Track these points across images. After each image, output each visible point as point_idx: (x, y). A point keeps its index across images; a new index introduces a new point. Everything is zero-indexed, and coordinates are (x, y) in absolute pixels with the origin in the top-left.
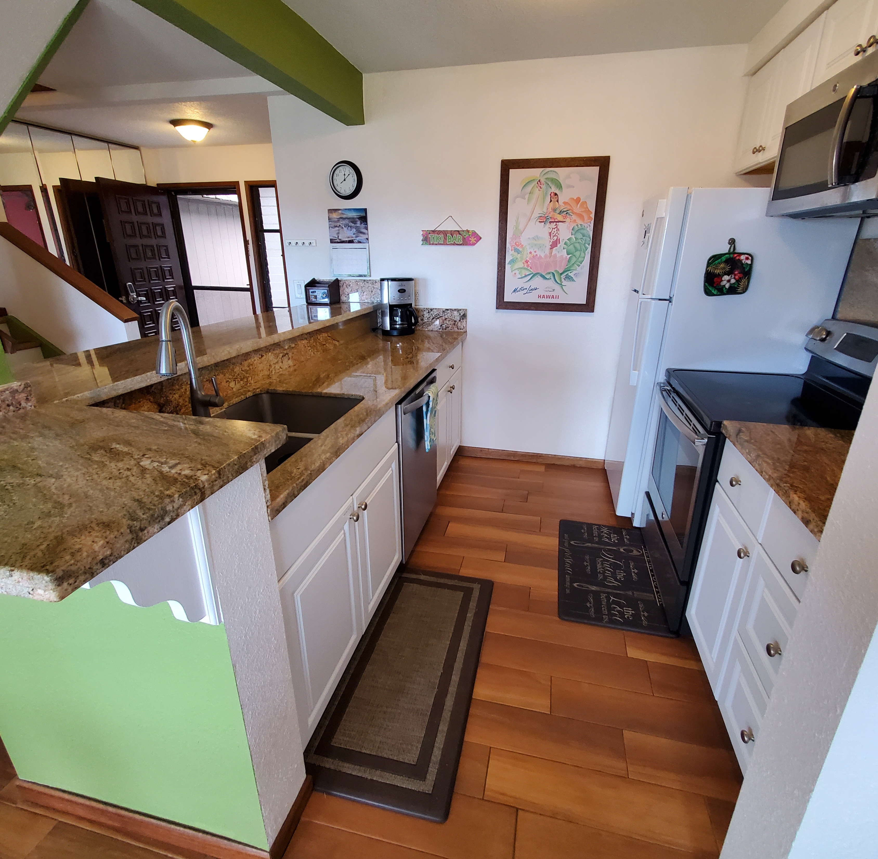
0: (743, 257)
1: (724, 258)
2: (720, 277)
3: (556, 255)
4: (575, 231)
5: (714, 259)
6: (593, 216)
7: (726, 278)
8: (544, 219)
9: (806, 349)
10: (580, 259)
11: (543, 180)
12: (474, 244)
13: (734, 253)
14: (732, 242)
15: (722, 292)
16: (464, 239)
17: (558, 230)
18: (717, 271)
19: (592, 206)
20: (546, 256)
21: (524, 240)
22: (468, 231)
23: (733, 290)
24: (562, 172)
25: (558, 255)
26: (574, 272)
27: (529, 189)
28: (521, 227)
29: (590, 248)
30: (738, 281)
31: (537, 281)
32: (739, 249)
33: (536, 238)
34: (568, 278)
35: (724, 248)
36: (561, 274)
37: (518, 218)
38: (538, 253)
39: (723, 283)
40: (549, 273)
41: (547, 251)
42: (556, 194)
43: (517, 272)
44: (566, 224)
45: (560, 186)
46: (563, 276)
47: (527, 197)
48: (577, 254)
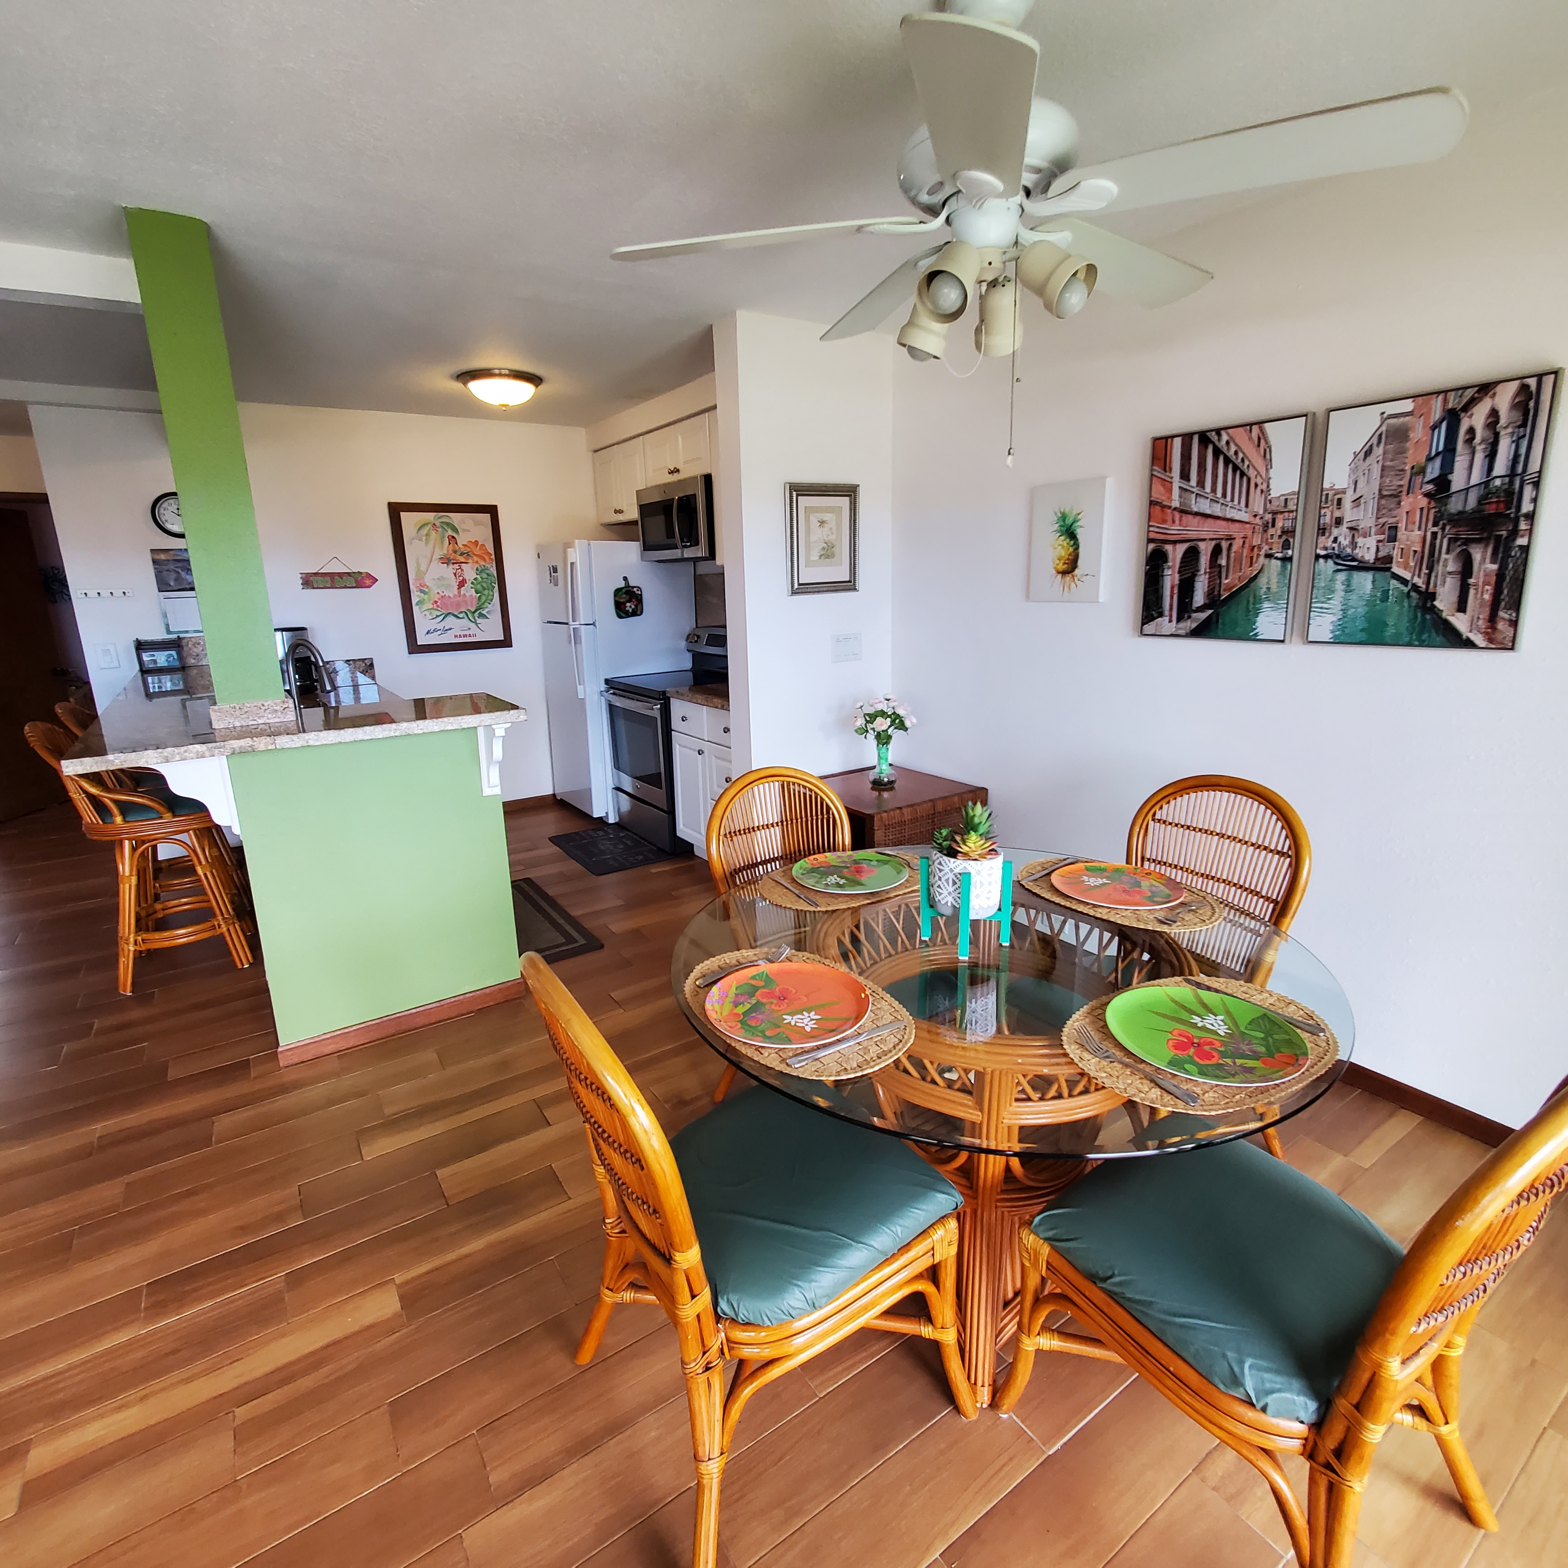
0: (635, 589)
1: (624, 591)
2: (624, 604)
3: (464, 595)
4: (479, 571)
5: (618, 591)
6: (493, 557)
7: (628, 604)
8: (446, 560)
9: (688, 651)
10: (490, 597)
11: (438, 524)
12: (369, 587)
13: (629, 586)
14: (625, 579)
15: (628, 615)
16: (356, 581)
17: (462, 570)
18: (622, 600)
19: (490, 548)
20: (455, 595)
21: (428, 580)
22: (361, 573)
23: (635, 614)
24: (456, 518)
25: (467, 595)
26: (487, 610)
27: (425, 531)
28: (423, 568)
29: (496, 586)
30: (636, 606)
31: (451, 621)
32: (631, 584)
33: (441, 579)
34: (482, 616)
35: (622, 584)
36: (474, 612)
37: (418, 559)
38: (447, 593)
39: (628, 608)
40: (461, 612)
41: (456, 592)
42: (453, 537)
43: (427, 613)
44: (470, 565)
45: (455, 530)
46: (476, 614)
47: (424, 538)
48: (486, 592)
